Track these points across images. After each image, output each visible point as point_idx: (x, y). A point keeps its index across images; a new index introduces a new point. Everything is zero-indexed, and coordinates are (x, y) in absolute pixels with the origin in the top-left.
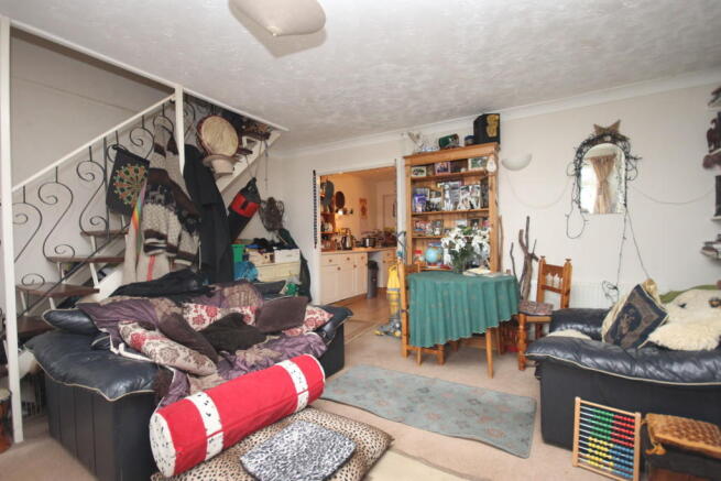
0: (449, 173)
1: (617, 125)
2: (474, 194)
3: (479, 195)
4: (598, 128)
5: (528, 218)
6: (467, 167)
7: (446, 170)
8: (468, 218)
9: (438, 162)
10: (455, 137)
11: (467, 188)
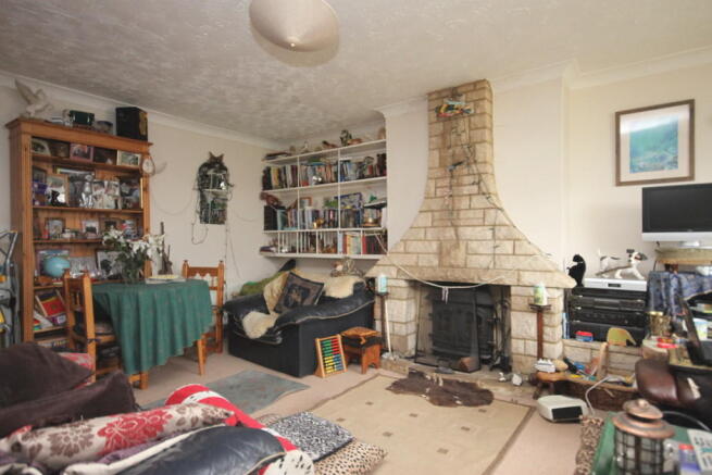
0: (91, 160)
1: (221, 157)
2: (111, 192)
3: (117, 193)
4: (212, 157)
5: (162, 224)
6: (115, 159)
7: (87, 156)
8: (100, 220)
9: (77, 143)
10: (92, 116)
11: (102, 184)
